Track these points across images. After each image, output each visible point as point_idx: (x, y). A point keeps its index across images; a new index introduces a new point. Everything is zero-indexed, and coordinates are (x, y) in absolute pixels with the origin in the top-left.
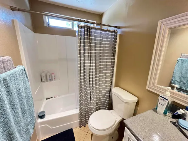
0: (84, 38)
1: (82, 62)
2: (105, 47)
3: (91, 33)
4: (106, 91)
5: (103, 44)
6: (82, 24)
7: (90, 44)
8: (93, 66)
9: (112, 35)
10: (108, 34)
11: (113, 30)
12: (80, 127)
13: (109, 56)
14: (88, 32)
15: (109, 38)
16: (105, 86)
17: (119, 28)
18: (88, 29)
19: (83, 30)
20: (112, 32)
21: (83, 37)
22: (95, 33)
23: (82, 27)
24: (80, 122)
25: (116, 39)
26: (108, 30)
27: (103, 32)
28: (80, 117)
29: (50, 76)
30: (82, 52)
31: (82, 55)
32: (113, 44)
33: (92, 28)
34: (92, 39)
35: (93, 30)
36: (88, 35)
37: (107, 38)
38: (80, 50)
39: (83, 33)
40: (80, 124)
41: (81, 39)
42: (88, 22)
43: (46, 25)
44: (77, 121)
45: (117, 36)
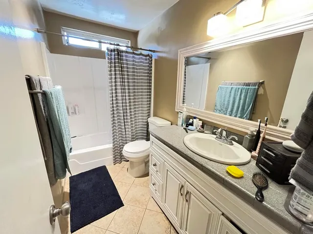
0: (115, 62)
1: (114, 88)
2: (140, 72)
3: (122, 57)
4: (143, 122)
5: (137, 69)
6: (112, 47)
7: (122, 68)
8: (127, 96)
9: (146, 60)
10: (142, 58)
11: (147, 54)
12: (115, 163)
13: (145, 83)
14: (118, 56)
15: (143, 63)
16: (142, 116)
17: (154, 51)
18: (119, 52)
19: (113, 53)
20: (146, 56)
21: (113, 61)
22: (126, 56)
23: (111, 51)
24: (114, 157)
25: (151, 63)
26: (141, 54)
27: (135, 56)
28: (114, 152)
29: (73, 108)
30: (113, 77)
31: (113, 80)
32: (148, 70)
33: (122, 52)
34: (123, 64)
35: (124, 54)
36: (118, 59)
37: (141, 62)
38: (111, 75)
39: (113, 57)
40: (114, 160)
41: (111, 63)
42: (118, 45)
43: (65, 43)
44: (111, 157)
45: (152, 60)
